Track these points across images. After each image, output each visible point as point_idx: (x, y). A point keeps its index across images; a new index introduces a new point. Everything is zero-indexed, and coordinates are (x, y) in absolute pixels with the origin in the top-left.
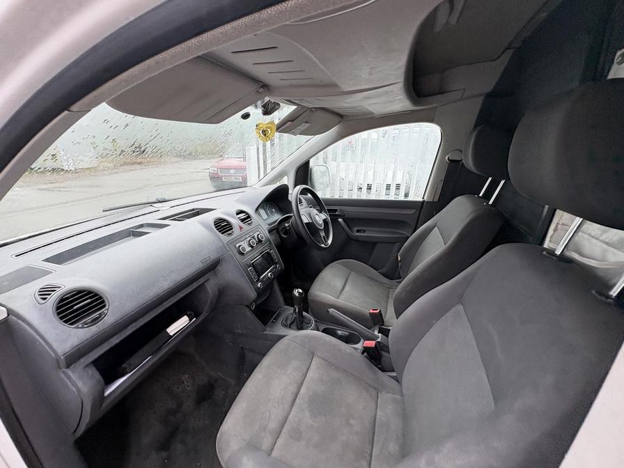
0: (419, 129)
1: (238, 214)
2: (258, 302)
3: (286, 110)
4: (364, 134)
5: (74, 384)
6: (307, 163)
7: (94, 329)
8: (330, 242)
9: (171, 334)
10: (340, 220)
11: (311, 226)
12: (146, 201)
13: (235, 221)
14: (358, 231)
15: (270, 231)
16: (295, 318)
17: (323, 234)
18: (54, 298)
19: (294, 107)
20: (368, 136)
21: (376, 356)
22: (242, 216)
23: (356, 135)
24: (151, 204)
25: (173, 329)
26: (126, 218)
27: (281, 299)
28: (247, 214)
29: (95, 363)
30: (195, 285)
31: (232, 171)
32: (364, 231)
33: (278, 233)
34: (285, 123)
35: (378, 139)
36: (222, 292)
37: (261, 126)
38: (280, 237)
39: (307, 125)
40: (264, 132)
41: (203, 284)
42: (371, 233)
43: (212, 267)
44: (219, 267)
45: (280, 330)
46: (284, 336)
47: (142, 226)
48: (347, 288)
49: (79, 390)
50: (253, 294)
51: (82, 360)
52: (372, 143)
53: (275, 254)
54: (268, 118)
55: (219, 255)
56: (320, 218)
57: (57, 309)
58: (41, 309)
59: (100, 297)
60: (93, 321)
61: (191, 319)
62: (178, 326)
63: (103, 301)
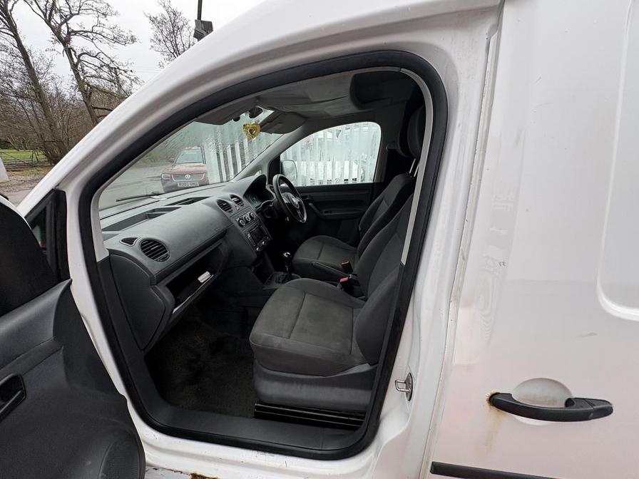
0: (367, 128)
1: (232, 198)
2: (256, 266)
3: (266, 114)
4: (320, 134)
5: (162, 297)
6: (278, 157)
7: (166, 263)
8: (305, 219)
9: (202, 282)
10: (310, 204)
11: (291, 205)
12: (145, 194)
13: (231, 202)
14: (326, 212)
15: (257, 212)
16: (286, 276)
17: (299, 213)
18: (137, 243)
19: (272, 112)
20: (324, 135)
21: (349, 288)
22: (235, 199)
23: (313, 135)
24: (149, 196)
25: (201, 279)
26: (131, 208)
27: (271, 266)
28: (238, 198)
29: (168, 286)
30: (213, 247)
31: (188, 176)
32: (331, 212)
33: (263, 214)
34: (265, 124)
35: (333, 139)
36: (231, 253)
37: (248, 126)
38: (265, 218)
39: (281, 125)
40: (251, 131)
41: (217, 248)
42: (336, 213)
43: (223, 235)
44: (226, 236)
45: (274, 285)
46: (276, 289)
47: (154, 210)
48: (322, 254)
50: (254, 256)
51: (162, 282)
52: (328, 142)
53: (264, 228)
54: (253, 121)
55: (225, 227)
56: (296, 201)
57: (142, 249)
58: (133, 249)
59: (163, 246)
60: (164, 258)
61: (211, 274)
62: (204, 277)
63: (165, 248)
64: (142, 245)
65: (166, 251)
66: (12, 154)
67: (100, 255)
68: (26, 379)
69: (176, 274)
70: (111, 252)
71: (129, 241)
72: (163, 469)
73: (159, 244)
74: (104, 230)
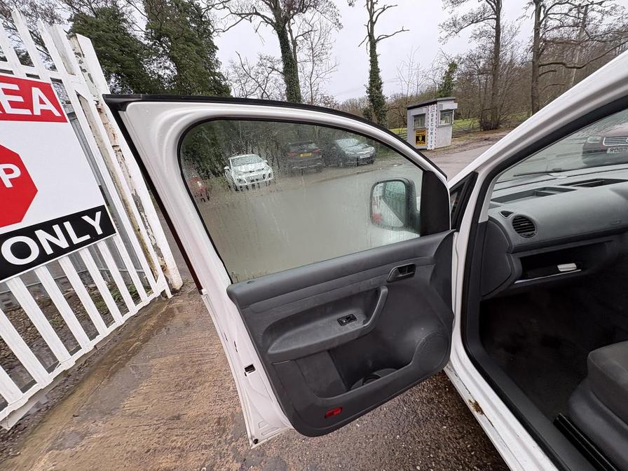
5: (511, 264)
7: (529, 240)
9: (561, 270)
12: (544, 170)
24: (547, 173)
25: (563, 268)
29: (522, 259)
30: (597, 241)
43: (619, 232)
44: (627, 234)
47: (544, 189)
49: (512, 268)
51: (518, 254)
57: (513, 223)
58: (506, 221)
59: (533, 225)
60: (529, 235)
61: (578, 268)
62: (566, 267)
63: (534, 227)
64: (515, 219)
65: (534, 230)
66: (458, 124)
67: (482, 219)
68: (417, 269)
69: (535, 252)
70: (490, 218)
71: (506, 214)
72: (460, 379)
73: (531, 222)
74: (492, 200)
